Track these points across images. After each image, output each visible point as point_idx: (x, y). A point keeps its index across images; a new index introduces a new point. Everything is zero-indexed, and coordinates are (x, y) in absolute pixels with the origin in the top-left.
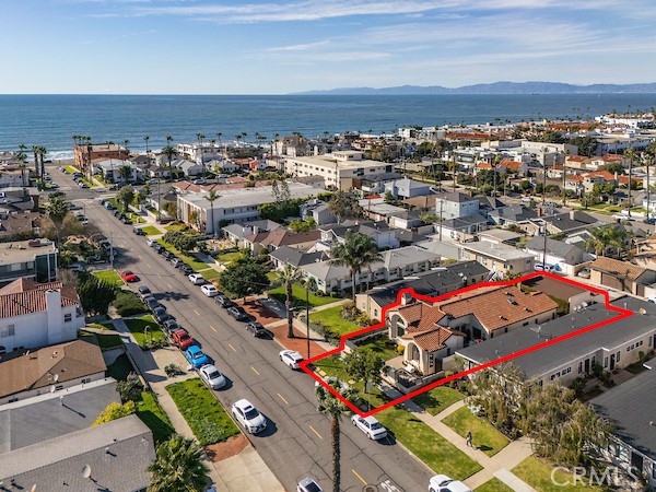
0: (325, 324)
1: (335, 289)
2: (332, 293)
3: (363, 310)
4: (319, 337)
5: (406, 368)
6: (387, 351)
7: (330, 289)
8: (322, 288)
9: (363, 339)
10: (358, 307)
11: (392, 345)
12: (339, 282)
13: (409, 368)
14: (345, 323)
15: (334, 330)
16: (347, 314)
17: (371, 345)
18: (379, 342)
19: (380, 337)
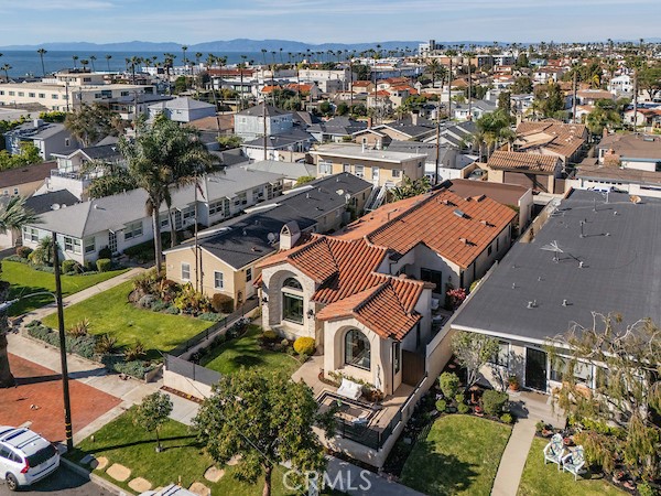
0: (99, 330)
1: (105, 253)
2: (99, 263)
3: (184, 281)
4: (88, 366)
5: (340, 392)
6: (271, 359)
7: (93, 255)
8: (76, 255)
9: (204, 344)
10: (169, 276)
11: (275, 343)
12: (113, 237)
13: (349, 390)
14: (149, 318)
15: (127, 338)
16: (146, 298)
17: (229, 354)
18: (244, 341)
19: (242, 329)
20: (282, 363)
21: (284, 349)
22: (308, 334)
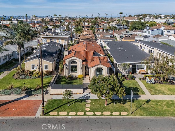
3: (32, 70)
6: (75, 81)
11: (72, 78)
16: (23, 76)
17: (63, 83)
18: (63, 80)
19: (60, 77)
20: (79, 81)
21: (76, 78)
22: (80, 74)
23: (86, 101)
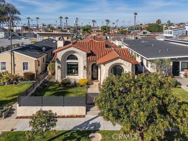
20: (79, 90)
21: (75, 85)
22: (82, 78)
23: (91, 135)
